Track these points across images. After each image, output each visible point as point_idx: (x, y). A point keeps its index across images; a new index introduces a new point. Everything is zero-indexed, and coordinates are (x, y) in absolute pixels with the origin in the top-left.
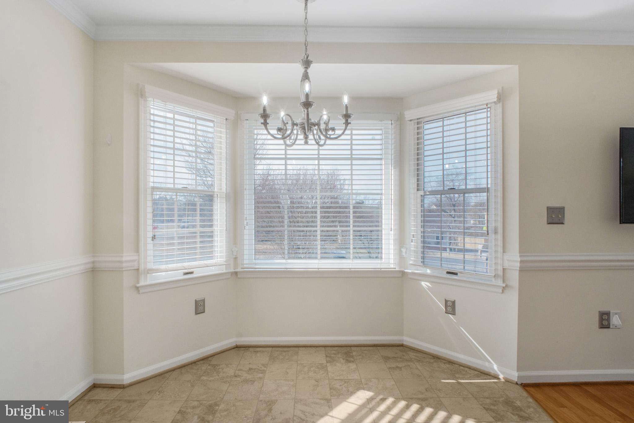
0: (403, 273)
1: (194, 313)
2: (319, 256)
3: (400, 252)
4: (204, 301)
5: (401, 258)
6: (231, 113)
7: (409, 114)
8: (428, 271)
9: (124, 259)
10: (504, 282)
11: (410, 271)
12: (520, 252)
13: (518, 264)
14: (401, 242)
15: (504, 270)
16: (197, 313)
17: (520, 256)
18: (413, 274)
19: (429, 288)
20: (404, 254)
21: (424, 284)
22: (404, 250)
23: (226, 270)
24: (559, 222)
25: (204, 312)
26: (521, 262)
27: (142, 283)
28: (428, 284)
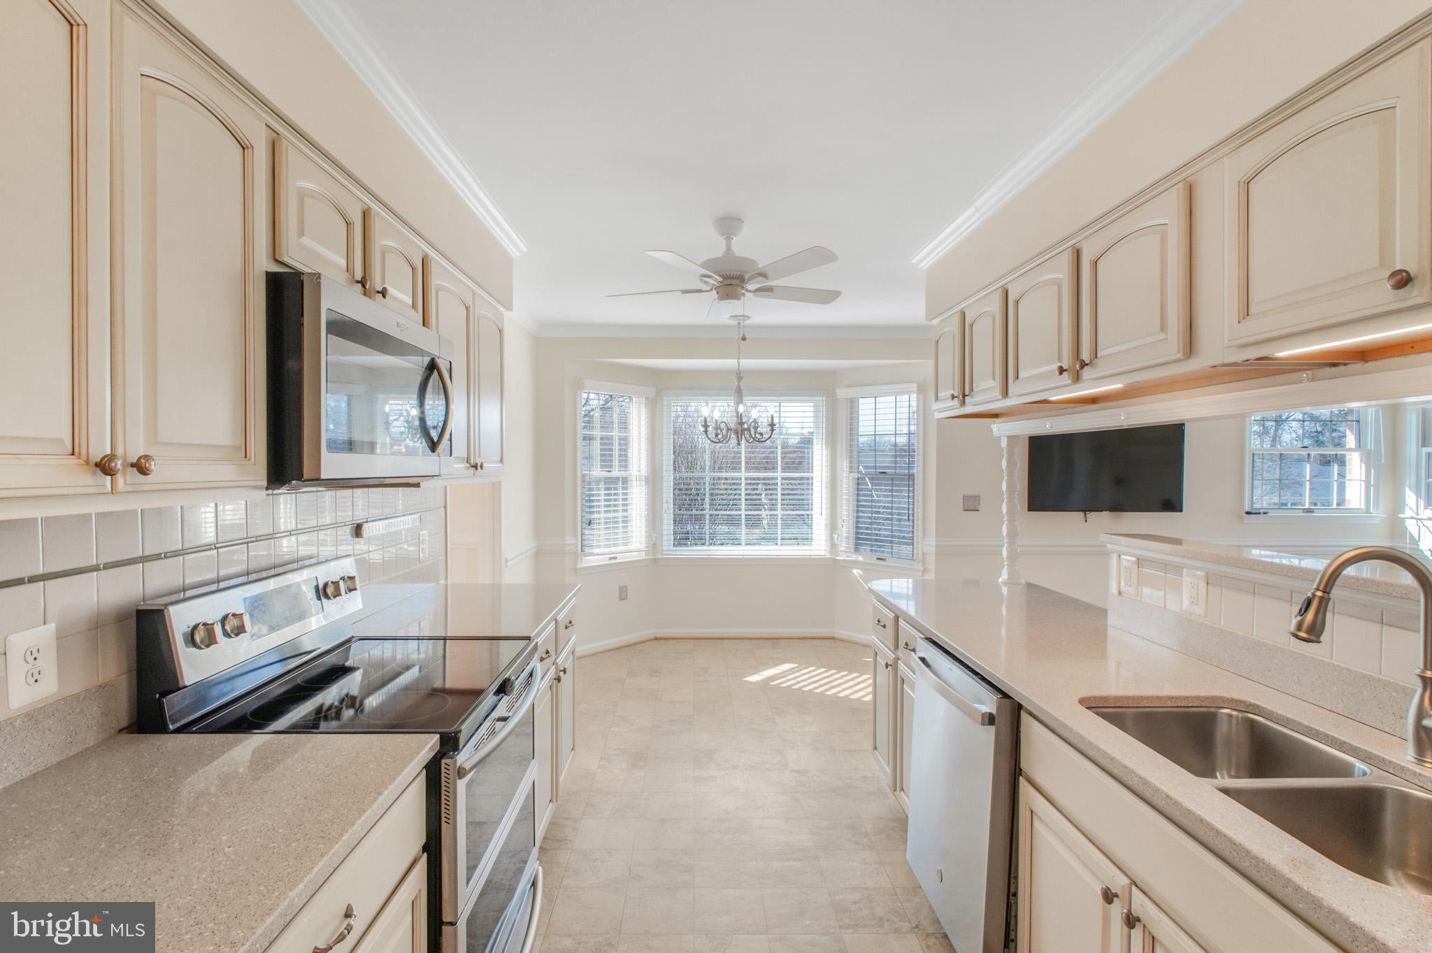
0: (836, 561)
1: (618, 598)
2: (743, 543)
3: (832, 538)
4: (626, 587)
5: (833, 546)
6: (651, 391)
7: (842, 393)
8: (860, 558)
9: (568, 542)
10: (923, 565)
11: (842, 558)
12: (936, 538)
13: (934, 549)
14: (833, 527)
15: (924, 554)
16: (621, 599)
17: (936, 541)
18: (844, 561)
19: (861, 576)
20: (835, 540)
21: (855, 571)
22: (835, 536)
23: (646, 556)
24: (973, 509)
25: (626, 599)
26: (936, 546)
27: (579, 566)
28: (860, 571)
